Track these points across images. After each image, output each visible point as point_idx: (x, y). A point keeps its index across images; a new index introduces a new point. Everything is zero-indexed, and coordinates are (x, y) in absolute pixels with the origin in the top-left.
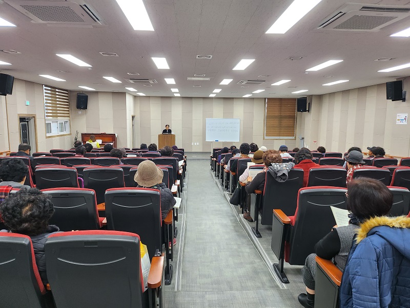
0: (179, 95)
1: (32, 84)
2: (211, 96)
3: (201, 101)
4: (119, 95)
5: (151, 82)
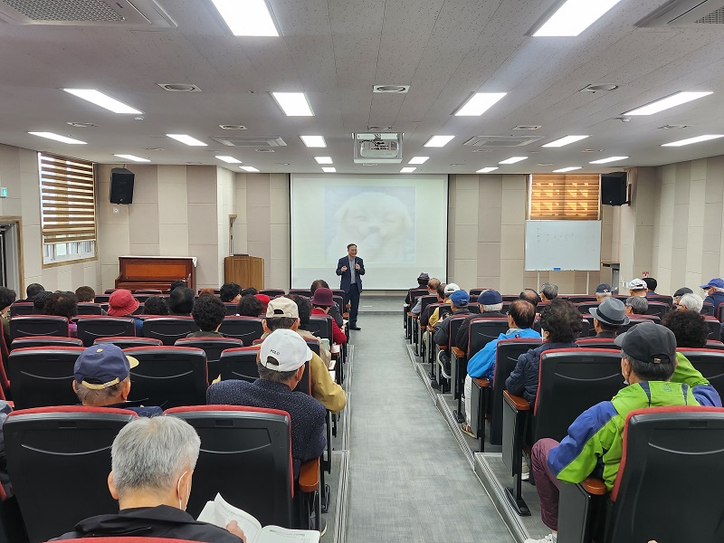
0: (333, 170)
2: (405, 170)
4: (202, 171)
5: (272, 143)
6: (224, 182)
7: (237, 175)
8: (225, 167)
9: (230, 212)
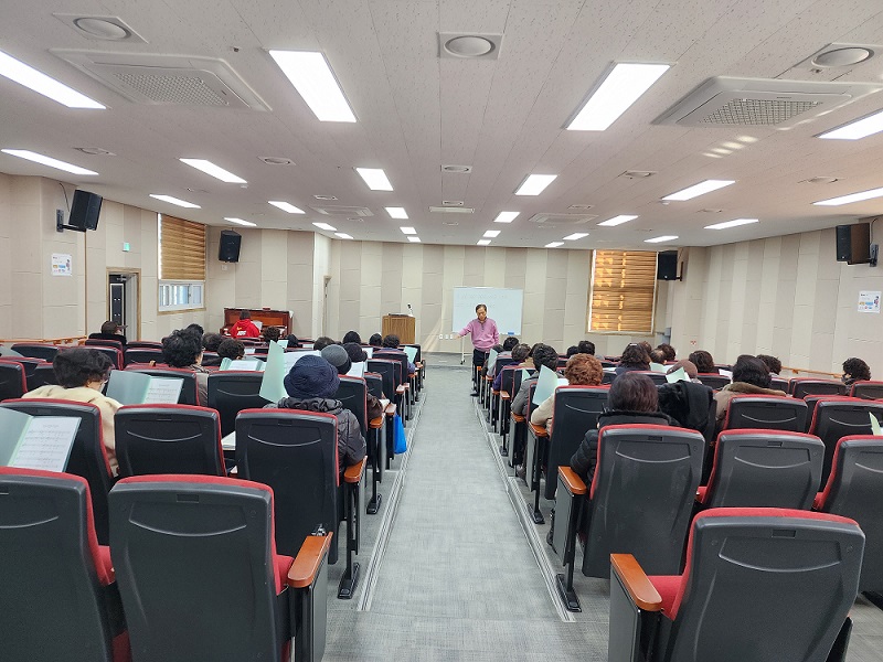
0: (417, 240)
1: (137, 211)
2: (481, 242)
3: (462, 254)
4: (301, 235)
5: (361, 213)
6: (320, 247)
7: (333, 241)
8: (323, 233)
9: (326, 273)
